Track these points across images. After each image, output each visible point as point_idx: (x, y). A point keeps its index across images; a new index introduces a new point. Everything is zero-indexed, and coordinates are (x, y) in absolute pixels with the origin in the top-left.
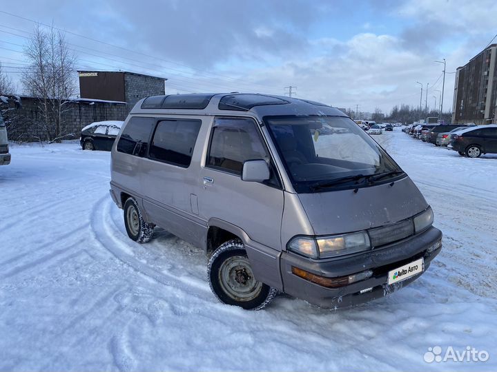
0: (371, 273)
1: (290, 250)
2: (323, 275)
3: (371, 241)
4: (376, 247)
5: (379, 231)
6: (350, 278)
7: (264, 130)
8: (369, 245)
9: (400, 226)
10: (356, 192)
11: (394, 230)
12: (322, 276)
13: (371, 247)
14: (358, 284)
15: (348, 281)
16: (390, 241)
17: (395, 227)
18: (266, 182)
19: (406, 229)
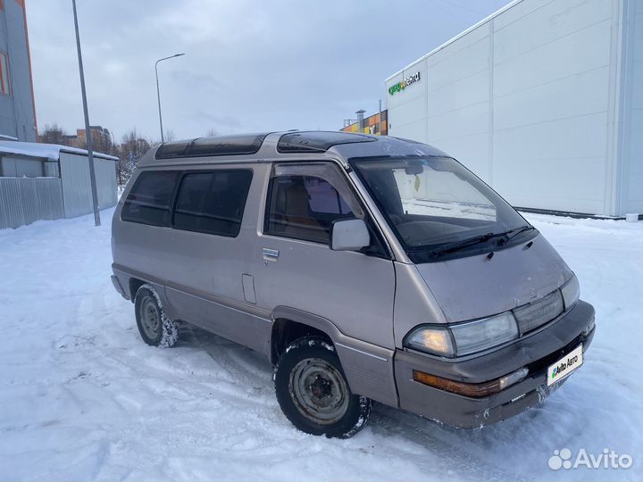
0: (526, 371)
1: (410, 347)
2: (465, 380)
3: (518, 326)
4: (524, 334)
5: (527, 310)
6: (502, 382)
7: (353, 177)
8: (517, 332)
9: (549, 301)
10: (490, 257)
11: (543, 308)
12: (463, 381)
13: (519, 334)
14: (513, 388)
15: (499, 387)
16: (540, 323)
17: (545, 303)
18: (366, 251)
19: (555, 304)
